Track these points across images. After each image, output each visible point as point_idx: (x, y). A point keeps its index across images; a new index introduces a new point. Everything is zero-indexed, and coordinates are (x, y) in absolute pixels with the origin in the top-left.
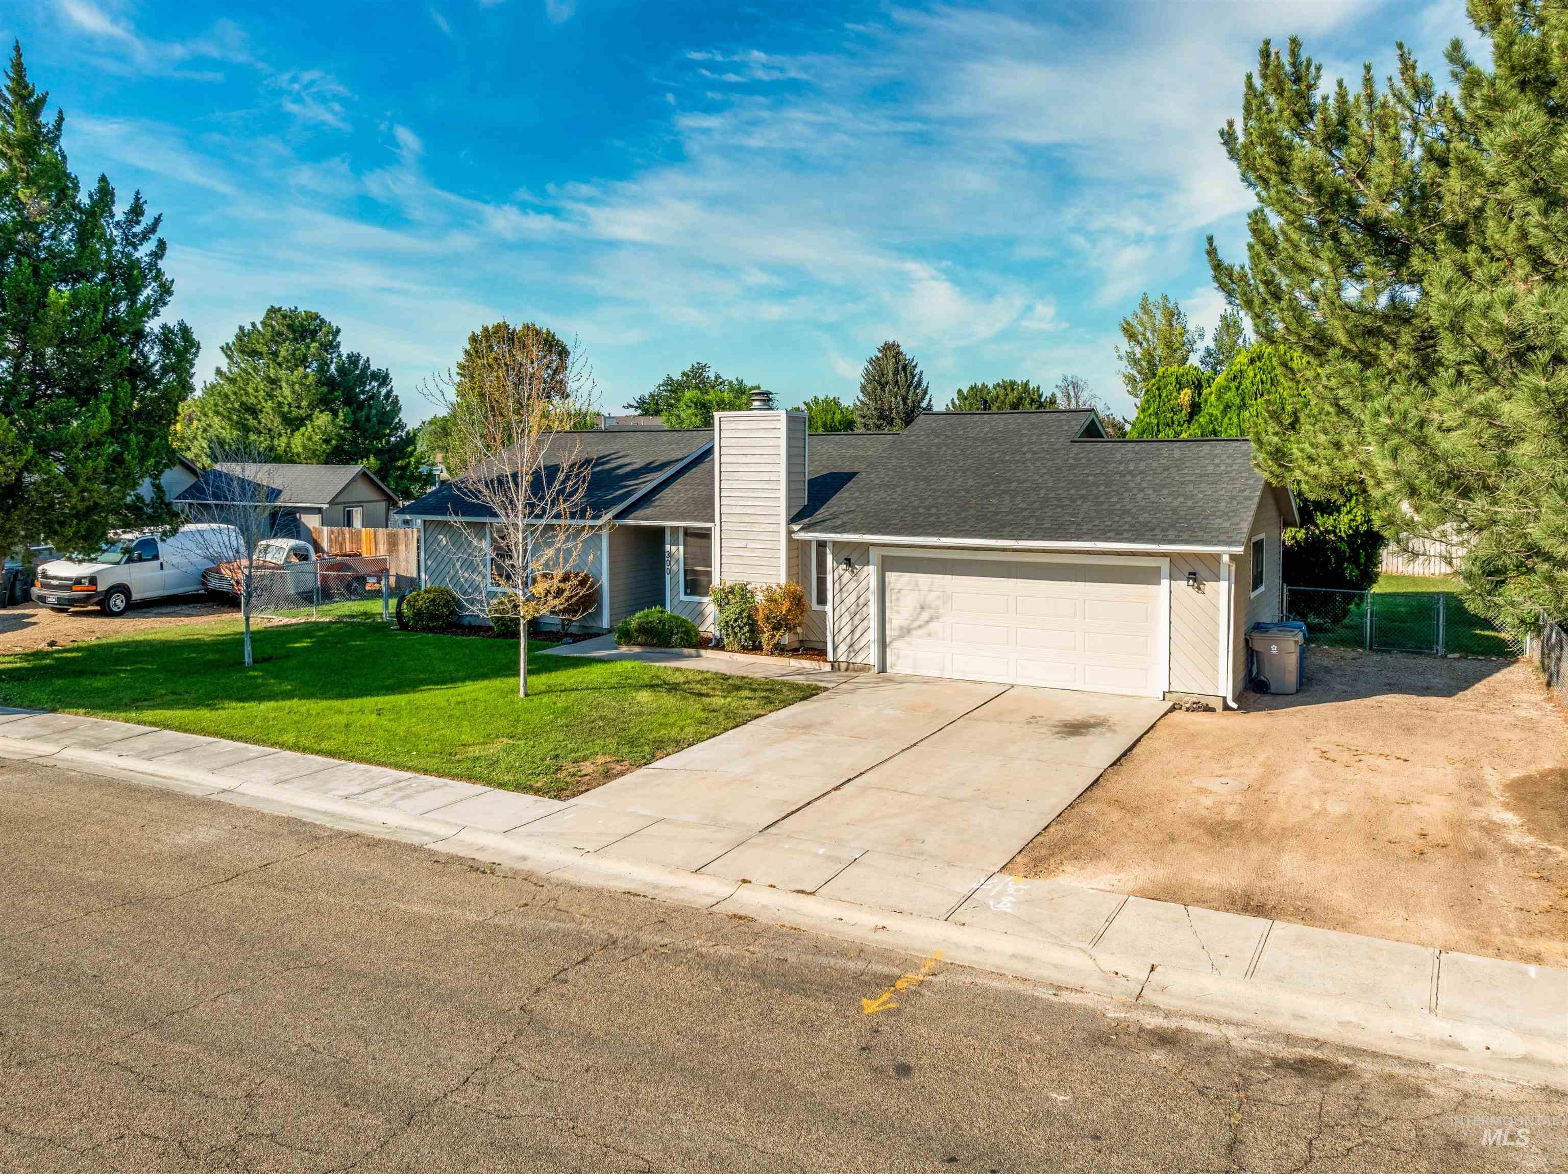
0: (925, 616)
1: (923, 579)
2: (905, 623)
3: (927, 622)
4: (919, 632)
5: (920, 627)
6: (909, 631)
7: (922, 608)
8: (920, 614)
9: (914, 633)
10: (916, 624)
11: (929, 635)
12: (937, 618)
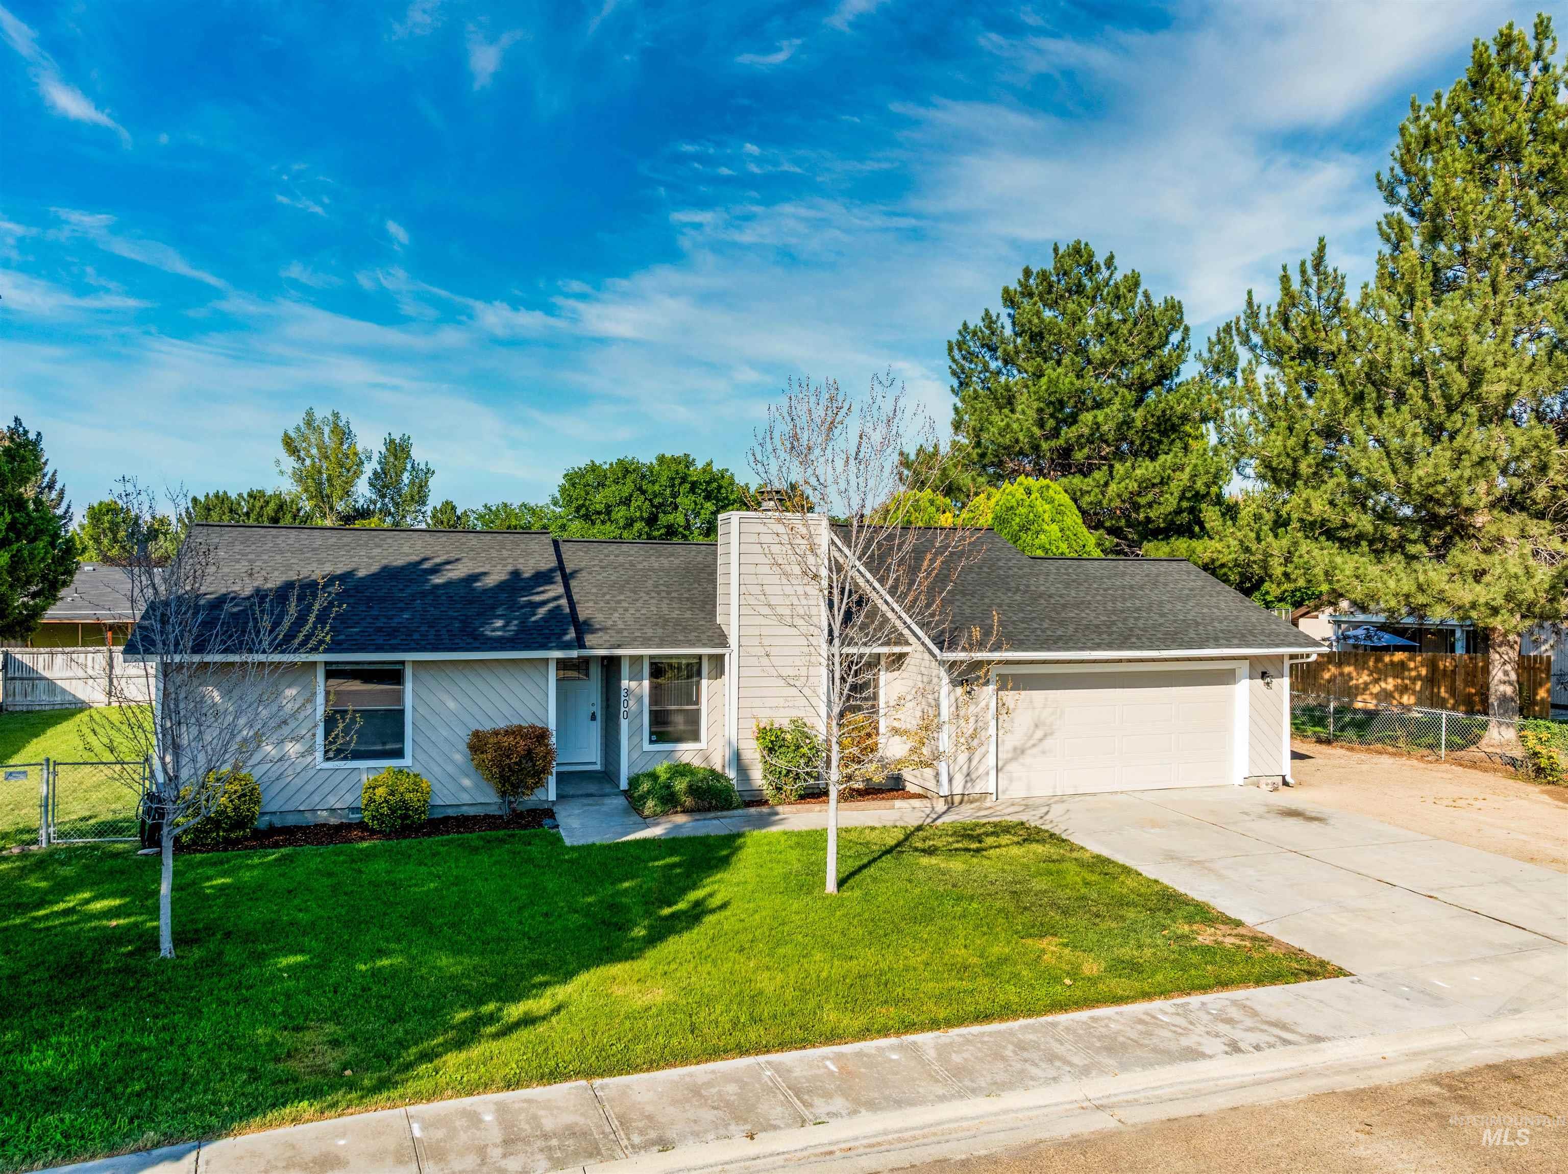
0: (1039, 734)
1: (1038, 696)
2: (1018, 744)
3: (1041, 740)
4: (1034, 751)
5: (1034, 745)
6: (1023, 752)
7: (1037, 726)
8: (1034, 732)
9: (1029, 752)
10: (1032, 742)
11: (1044, 752)
12: (1052, 734)
